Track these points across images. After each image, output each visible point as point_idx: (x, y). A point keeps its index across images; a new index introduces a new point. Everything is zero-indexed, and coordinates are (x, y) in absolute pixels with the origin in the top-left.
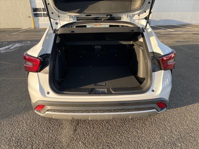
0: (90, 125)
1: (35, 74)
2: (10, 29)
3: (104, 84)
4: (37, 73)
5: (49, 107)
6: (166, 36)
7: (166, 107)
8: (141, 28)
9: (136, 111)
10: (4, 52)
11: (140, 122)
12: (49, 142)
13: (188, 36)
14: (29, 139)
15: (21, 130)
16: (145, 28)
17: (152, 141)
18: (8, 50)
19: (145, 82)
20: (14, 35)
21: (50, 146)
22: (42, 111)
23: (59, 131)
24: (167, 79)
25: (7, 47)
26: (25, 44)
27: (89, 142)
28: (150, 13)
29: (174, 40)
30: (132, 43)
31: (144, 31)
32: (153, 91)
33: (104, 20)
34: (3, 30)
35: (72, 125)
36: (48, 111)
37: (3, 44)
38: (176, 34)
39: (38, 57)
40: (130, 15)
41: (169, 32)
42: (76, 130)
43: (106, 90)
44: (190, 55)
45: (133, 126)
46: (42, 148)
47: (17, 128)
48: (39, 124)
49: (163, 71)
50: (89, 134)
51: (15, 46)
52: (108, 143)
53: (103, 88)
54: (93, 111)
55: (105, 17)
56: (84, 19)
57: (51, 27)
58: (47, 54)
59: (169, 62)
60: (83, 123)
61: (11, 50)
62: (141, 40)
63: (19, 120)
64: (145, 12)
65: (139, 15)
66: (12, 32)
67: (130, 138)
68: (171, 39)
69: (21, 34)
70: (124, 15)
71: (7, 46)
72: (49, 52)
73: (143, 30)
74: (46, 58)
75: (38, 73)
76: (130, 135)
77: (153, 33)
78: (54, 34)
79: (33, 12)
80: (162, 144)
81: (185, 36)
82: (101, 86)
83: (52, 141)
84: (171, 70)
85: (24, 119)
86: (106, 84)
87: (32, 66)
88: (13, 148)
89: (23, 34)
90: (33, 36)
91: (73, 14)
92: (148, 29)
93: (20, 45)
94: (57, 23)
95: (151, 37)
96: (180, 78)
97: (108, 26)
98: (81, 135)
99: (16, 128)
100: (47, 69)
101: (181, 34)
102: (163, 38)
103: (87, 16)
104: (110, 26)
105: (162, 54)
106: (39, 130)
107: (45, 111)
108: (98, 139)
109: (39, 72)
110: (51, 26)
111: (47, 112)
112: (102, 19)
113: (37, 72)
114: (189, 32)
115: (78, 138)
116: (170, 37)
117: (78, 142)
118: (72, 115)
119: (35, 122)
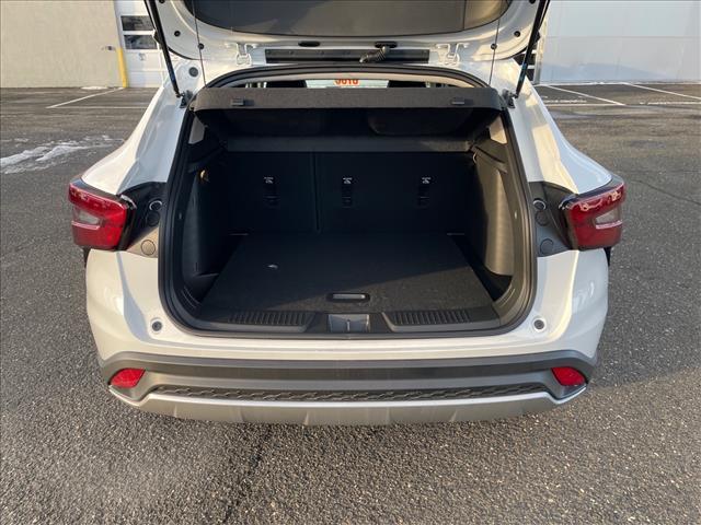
0: (309, 440)
1: (109, 257)
2: (41, 89)
3: (363, 297)
4: (115, 253)
5: (158, 379)
6: (593, 125)
7: (587, 382)
8: (500, 93)
9: (475, 397)
10: (16, 171)
11: (490, 433)
12: (162, 501)
13: (674, 124)
14: (89, 489)
15: (62, 454)
16: (515, 93)
17: (532, 504)
18: (30, 165)
19: (510, 292)
20: (54, 111)
21: (164, 515)
22: (133, 391)
23: (197, 459)
24: (592, 285)
25: (26, 154)
26: (91, 144)
27: (305, 504)
28: (535, 36)
29: (621, 138)
30: (467, 149)
31: (511, 104)
32: (539, 325)
33: (366, 61)
34: (17, 93)
35: (245, 439)
36: (155, 389)
37: (13, 143)
38: (628, 117)
39: (118, 196)
40: (461, 46)
41: (605, 108)
42: (259, 458)
43: (368, 317)
44: (678, 195)
45: (465, 445)
46: (135, 522)
47: (49, 446)
48: (127, 436)
49: (578, 252)
50: (304, 473)
51: (54, 152)
52: (374, 508)
53: (358, 310)
54: (320, 395)
55: (371, 52)
56: (293, 56)
57: (171, 86)
58: (153, 184)
59: (599, 219)
60: (285, 435)
61: (40, 164)
62: (500, 137)
63: (57, 416)
64: (518, 34)
65: (494, 47)
66: (46, 100)
67: (452, 491)
68: (611, 135)
69: (78, 110)
70: (439, 46)
71: (26, 152)
72: (163, 175)
73: (509, 99)
74: (148, 198)
75: (121, 252)
76: (453, 479)
77: (546, 113)
78: (184, 111)
79: (124, 29)
80: (567, 514)
81: (663, 125)
82: (350, 305)
83: (173, 496)
84: (608, 251)
85: (74, 415)
86: (368, 297)
87: (98, 227)
88: (32, 519)
89: (87, 110)
90: (122, 117)
91: (254, 40)
92: (528, 97)
93: (73, 149)
94: (194, 72)
95: (538, 126)
96: (641, 276)
97: (384, 84)
98: (278, 476)
99: (45, 446)
100: (153, 237)
101: (650, 117)
102: (582, 129)
103: (302, 44)
104: (393, 84)
105: (576, 191)
106: (129, 457)
107: (146, 390)
108: (337, 491)
109: (125, 249)
110: (170, 82)
111: (152, 396)
112: (358, 60)
113: (115, 248)
114: (676, 110)
115: (265, 487)
116: (610, 127)
117: (266, 502)
118: (241, 407)
119: (115, 428)
